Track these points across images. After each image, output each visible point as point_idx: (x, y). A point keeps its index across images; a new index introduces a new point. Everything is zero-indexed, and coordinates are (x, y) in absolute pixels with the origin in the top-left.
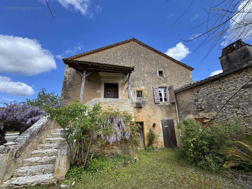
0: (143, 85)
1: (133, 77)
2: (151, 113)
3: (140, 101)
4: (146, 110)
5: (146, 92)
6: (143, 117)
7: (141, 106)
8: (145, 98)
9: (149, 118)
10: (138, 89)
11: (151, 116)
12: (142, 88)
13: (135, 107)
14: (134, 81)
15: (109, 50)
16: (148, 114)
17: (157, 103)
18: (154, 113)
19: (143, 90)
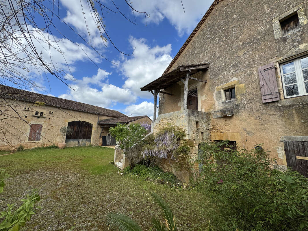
0: (236, 75)
1: (216, 69)
2: (253, 127)
3: (228, 106)
4: (241, 120)
5: (242, 86)
6: (235, 133)
7: (225, 114)
8: (240, 97)
9: (248, 135)
10: (226, 85)
11: (253, 131)
12: (233, 81)
13: (220, 118)
14: (219, 75)
15: (187, 48)
16: (244, 127)
17: (269, 103)
18: (261, 125)
19: (235, 85)
